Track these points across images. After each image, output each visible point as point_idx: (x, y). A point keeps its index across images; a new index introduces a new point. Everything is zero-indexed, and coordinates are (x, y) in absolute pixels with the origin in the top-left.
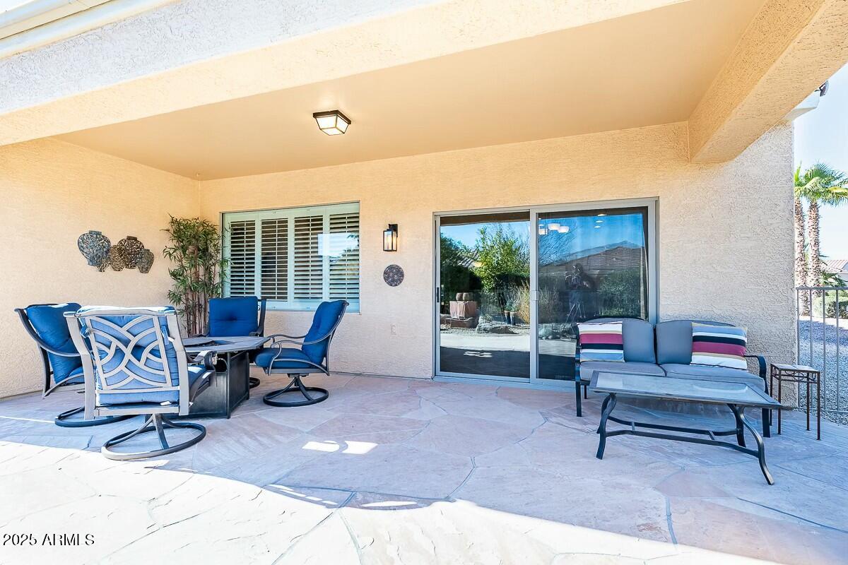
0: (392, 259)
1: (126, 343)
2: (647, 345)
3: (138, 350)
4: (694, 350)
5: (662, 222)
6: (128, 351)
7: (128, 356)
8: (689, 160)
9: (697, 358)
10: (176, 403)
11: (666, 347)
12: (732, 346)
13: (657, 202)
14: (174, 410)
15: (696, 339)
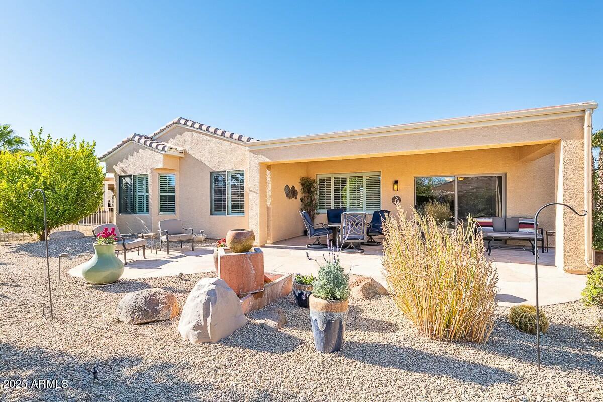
0: (396, 194)
1: (355, 222)
2: (502, 226)
3: (357, 225)
4: (519, 227)
5: (508, 182)
6: (355, 224)
7: (354, 225)
8: (519, 160)
9: (520, 230)
10: (363, 239)
11: (509, 226)
12: (531, 225)
13: (506, 174)
14: (362, 241)
15: (520, 223)
